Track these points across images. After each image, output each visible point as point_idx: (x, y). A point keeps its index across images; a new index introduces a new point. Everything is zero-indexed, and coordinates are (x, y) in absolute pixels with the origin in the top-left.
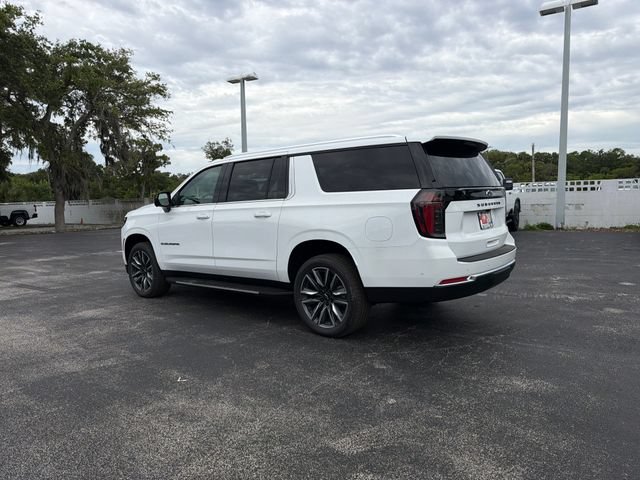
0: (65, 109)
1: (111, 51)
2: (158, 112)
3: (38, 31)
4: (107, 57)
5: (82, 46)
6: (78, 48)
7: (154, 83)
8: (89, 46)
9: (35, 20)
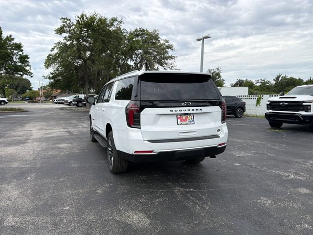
0: (134, 58)
1: (150, 31)
2: (171, 57)
3: (122, 26)
4: (150, 35)
5: (140, 30)
6: (139, 32)
7: (167, 44)
8: (143, 30)
9: (121, 22)
